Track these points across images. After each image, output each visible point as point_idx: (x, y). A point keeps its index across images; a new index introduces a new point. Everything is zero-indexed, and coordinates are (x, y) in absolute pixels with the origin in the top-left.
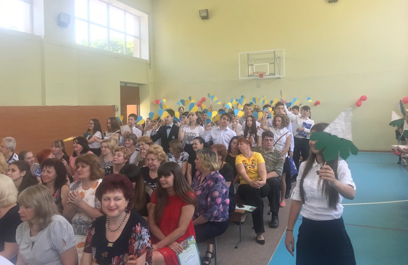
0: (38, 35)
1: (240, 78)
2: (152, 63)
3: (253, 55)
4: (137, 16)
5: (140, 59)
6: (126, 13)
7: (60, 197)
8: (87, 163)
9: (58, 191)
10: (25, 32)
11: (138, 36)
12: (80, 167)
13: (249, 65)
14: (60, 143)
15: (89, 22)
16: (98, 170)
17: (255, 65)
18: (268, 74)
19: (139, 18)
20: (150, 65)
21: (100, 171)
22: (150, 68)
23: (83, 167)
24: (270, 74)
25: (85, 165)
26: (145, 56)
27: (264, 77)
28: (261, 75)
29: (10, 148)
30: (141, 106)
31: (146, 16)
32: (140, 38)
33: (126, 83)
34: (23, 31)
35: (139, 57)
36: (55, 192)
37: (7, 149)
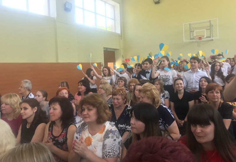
0: (52, 17)
1: (184, 41)
2: (122, 36)
3: (193, 24)
4: (113, 6)
5: (115, 33)
6: (106, 4)
7: (66, 138)
8: (94, 106)
9: (64, 131)
10: (45, 15)
11: (114, 18)
12: (86, 110)
13: (190, 32)
14: (65, 84)
15: (83, 9)
16: (105, 112)
17: (195, 31)
18: (205, 37)
19: (114, 7)
20: (121, 36)
21: (107, 114)
22: (121, 39)
23: (89, 110)
24: (207, 37)
25: (91, 108)
26: (118, 31)
27: (203, 40)
28: (200, 38)
29: (26, 88)
30: (116, 63)
31: (118, 5)
32: (114, 20)
33: (107, 48)
34: (44, 15)
35: (114, 32)
36: (62, 132)
37: (24, 88)
